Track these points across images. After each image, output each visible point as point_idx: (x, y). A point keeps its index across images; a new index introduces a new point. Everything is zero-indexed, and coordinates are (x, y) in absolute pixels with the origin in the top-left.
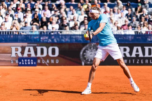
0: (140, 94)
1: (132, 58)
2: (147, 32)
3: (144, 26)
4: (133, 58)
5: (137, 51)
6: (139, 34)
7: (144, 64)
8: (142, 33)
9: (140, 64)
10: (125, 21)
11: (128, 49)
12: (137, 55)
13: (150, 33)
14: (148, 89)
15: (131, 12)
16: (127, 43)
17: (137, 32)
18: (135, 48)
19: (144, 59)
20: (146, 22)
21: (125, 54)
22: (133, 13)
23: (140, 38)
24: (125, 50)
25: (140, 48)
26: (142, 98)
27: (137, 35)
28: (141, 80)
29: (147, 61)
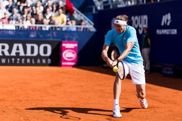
0: (16, 100)
1: (11, 57)
2: (30, 27)
3: (27, 20)
4: (13, 57)
5: (18, 49)
6: (20, 29)
7: (26, 64)
8: (24, 28)
9: (21, 64)
10: (5, 14)
11: (7, 46)
12: (18, 54)
13: (33, 28)
14: (25, 94)
15: (12, 4)
16: (6, 39)
17: (18, 27)
18: (15, 46)
19: (26, 58)
20: (30, 15)
21: (3, 52)
22: (15, 4)
23: (21, 33)
24: (3, 47)
25: (21, 46)
26: (16, 104)
27: (18, 30)
28: (19, 83)
29: (28, 61)
